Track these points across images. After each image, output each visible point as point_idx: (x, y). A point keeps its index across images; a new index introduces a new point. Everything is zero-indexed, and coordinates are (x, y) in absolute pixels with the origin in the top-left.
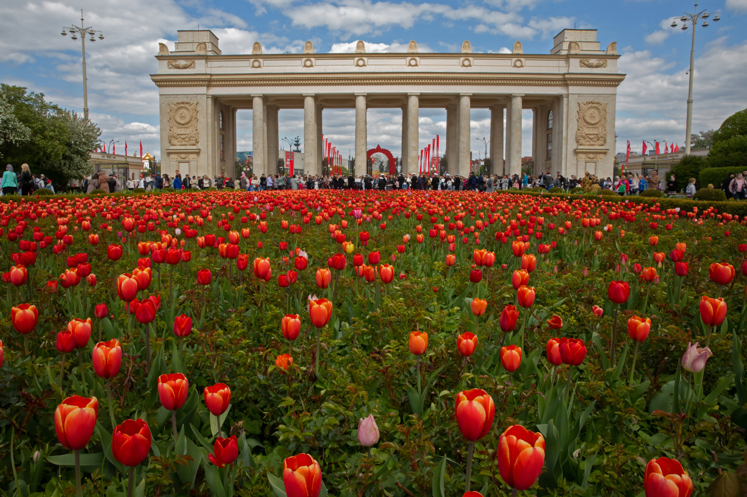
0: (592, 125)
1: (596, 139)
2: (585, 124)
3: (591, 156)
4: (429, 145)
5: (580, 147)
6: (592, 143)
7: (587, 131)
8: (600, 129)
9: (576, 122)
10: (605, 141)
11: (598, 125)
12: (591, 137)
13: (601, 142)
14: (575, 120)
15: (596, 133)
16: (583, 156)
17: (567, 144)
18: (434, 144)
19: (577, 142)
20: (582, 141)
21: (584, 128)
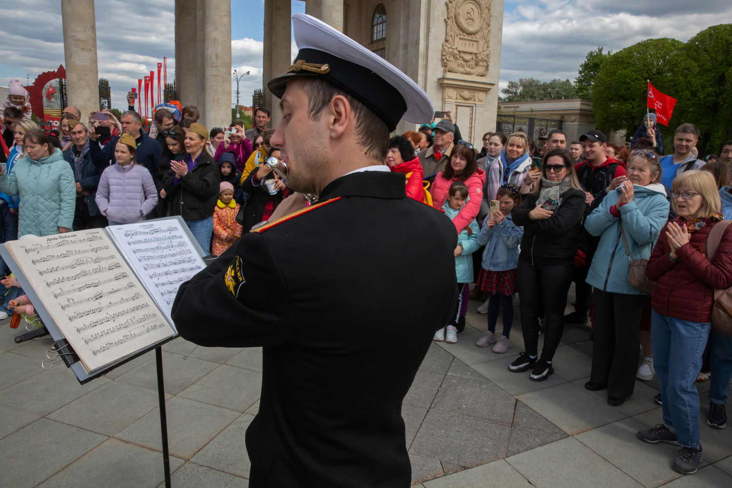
0: (470, 34)
1: (473, 63)
2: (458, 31)
3: (466, 94)
4: (152, 73)
5: (449, 75)
6: (468, 69)
7: (460, 45)
8: (482, 43)
9: (443, 24)
10: (487, 67)
11: (478, 36)
12: (467, 57)
13: (480, 70)
14: (441, 20)
15: (474, 50)
16: (452, 93)
17: (426, 67)
18: (159, 72)
19: (444, 65)
20: (452, 64)
21: (457, 39)
